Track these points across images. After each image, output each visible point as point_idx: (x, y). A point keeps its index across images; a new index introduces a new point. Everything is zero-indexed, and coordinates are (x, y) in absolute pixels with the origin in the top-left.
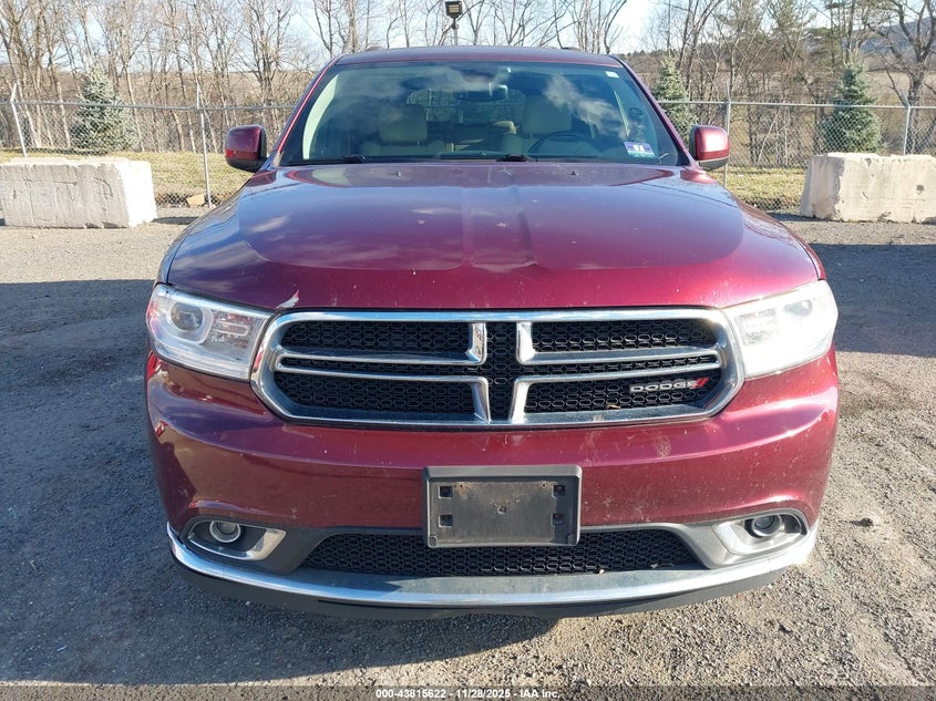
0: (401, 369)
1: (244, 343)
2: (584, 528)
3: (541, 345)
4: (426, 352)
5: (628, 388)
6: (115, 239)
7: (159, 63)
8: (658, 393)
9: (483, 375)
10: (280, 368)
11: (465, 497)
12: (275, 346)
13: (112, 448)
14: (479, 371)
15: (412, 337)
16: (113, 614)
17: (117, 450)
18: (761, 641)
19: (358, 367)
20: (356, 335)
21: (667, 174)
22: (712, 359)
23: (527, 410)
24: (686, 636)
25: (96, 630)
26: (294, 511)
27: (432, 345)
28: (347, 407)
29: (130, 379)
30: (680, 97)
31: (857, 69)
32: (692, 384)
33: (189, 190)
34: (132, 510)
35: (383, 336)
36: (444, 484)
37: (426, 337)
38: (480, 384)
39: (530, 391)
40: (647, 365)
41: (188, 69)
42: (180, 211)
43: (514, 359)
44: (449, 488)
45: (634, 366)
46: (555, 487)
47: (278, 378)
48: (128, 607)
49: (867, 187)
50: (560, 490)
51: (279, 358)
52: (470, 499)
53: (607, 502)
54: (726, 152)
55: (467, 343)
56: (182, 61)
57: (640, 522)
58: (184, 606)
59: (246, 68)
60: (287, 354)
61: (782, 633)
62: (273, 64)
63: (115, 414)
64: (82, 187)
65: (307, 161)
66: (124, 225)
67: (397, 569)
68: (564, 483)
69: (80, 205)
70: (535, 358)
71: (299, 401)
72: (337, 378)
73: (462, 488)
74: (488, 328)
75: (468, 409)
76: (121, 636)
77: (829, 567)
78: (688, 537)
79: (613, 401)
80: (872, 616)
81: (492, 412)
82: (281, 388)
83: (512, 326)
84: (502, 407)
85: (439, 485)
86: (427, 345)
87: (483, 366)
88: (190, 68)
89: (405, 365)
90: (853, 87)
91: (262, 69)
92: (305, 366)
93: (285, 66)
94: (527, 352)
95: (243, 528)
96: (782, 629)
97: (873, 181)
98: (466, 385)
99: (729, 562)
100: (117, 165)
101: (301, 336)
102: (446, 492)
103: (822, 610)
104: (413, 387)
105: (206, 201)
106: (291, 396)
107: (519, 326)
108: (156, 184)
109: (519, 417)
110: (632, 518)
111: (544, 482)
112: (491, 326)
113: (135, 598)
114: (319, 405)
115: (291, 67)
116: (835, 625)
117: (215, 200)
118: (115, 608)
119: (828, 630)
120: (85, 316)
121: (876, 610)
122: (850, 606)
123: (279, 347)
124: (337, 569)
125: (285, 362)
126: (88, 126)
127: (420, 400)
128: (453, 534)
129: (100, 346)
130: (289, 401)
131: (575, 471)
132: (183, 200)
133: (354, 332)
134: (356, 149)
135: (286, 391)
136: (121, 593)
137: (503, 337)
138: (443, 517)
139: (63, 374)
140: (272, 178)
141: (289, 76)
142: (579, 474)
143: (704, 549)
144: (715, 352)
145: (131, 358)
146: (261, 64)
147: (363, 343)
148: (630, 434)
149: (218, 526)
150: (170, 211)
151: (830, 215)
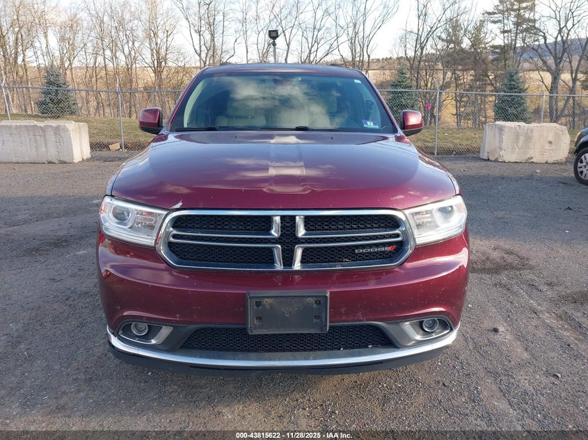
0: (235, 240)
1: (152, 227)
2: (331, 324)
3: (309, 228)
4: (248, 231)
5: (354, 250)
6: (65, 170)
7: (92, 62)
8: (370, 253)
9: (279, 243)
10: (172, 239)
11: (268, 307)
12: (169, 228)
13: (69, 292)
14: (276, 241)
15: (241, 223)
16: (74, 379)
17: (72, 292)
18: (431, 391)
19: (213, 239)
20: (212, 223)
21: (385, 138)
22: (398, 236)
23: (301, 262)
24: (391, 389)
25: (64, 388)
26: (178, 316)
27: (252, 228)
28: (207, 261)
29: (78, 253)
30: (410, 87)
31: (515, 72)
32: (388, 249)
33: (110, 141)
34: (82, 325)
35: (227, 223)
36: (258, 300)
37: (249, 223)
38: (277, 248)
39: (303, 252)
40: (364, 238)
41: (110, 65)
42: (104, 153)
43: (295, 235)
44: (260, 302)
45: (357, 239)
46: (316, 301)
47: (170, 245)
48: (82, 376)
49: (518, 142)
50: (318, 303)
51: (171, 235)
52: (271, 308)
53: (343, 310)
54: (420, 125)
55: (270, 228)
56: (107, 60)
57: (360, 321)
58: (114, 376)
59: (146, 65)
60: (175, 232)
61: (443, 387)
62: (163, 63)
63: (70, 273)
64: (45, 138)
65: (186, 128)
66: (71, 161)
67: (233, 348)
68: (320, 299)
69: (44, 149)
70: (305, 235)
71: (181, 258)
72: (202, 245)
73: (267, 302)
74: (281, 219)
75: (271, 262)
76: (79, 391)
77: (473, 353)
78: (388, 331)
79: (347, 258)
80: (493, 379)
81: (284, 263)
82: (171, 250)
83: (293, 217)
84: (288, 260)
85: (255, 300)
86: (249, 227)
87: (279, 238)
88: (111, 65)
89: (238, 238)
90: (513, 83)
91: (156, 65)
92: (185, 239)
93: (170, 64)
94: (301, 232)
95: (149, 327)
96: (444, 385)
97: (522, 138)
98: (269, 248)
99: (409, 344)
100: (66, 125)
101: (183, 223)
102: (258, 304)
103: (466, 375)
104: (242, 250)
105: (121, 147)
106: (177, 255)
107: (297, 218)
108: (90, 137)
109: (297, 266)
110: (356, 318)
111: (310, 299)
112: (283, 218)
113: (86, 372)
114: (191, 260)
115: (174, 65)
116: (472, 383)
117: (126, 147)
118: (75, 377)
119: (468, 386)
120: (48, 216)
121: (495, 375)
122: (482, 374)
123: (171, 229)
124: (200, 349)
125: (175, 236)
126: (48, 100)
127: (246, 257)
128: (261, 327)
129: (59, 233)
130: (176, 258)
131: (326, 293)
132: (107, 146)
133: (211, 221)
134: (214, 121)
135: (174, 253)
136: (77, 369)
137: (289, 223)
138: (257, 318)
139: (37, 250)
140: (165, 138)
141: (173, 70)
142: (328, 295)
143: (396, 336)
144: (399, 232)
145: (78, 241)
146: (156, 63)
147: (216, 227)
148: (355, 274)
149: (136, 326)
150: (98, 153)
151: (497, 158)
